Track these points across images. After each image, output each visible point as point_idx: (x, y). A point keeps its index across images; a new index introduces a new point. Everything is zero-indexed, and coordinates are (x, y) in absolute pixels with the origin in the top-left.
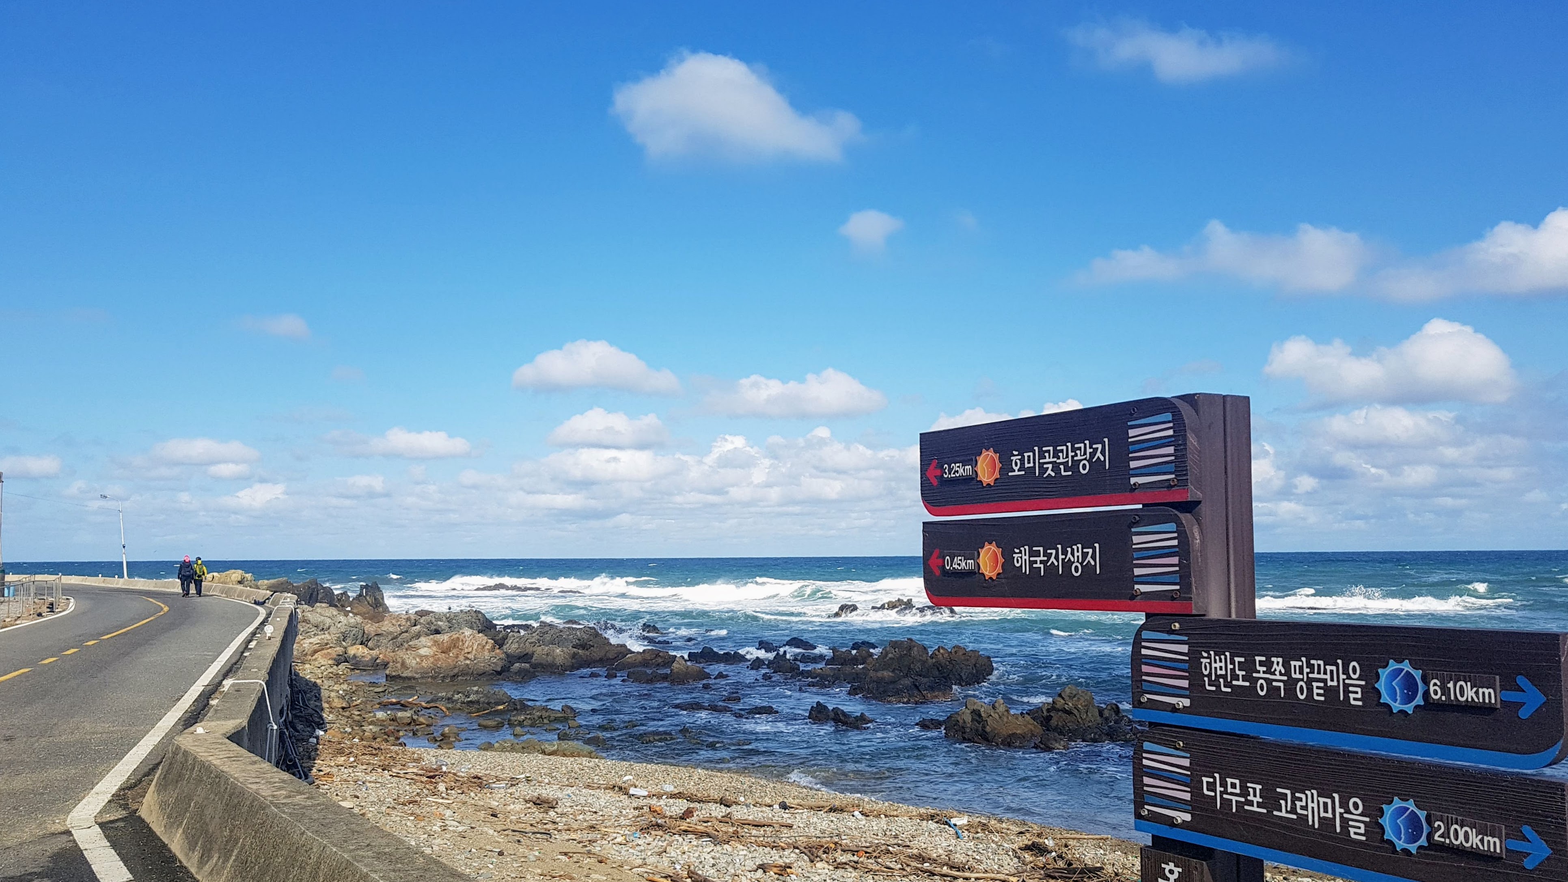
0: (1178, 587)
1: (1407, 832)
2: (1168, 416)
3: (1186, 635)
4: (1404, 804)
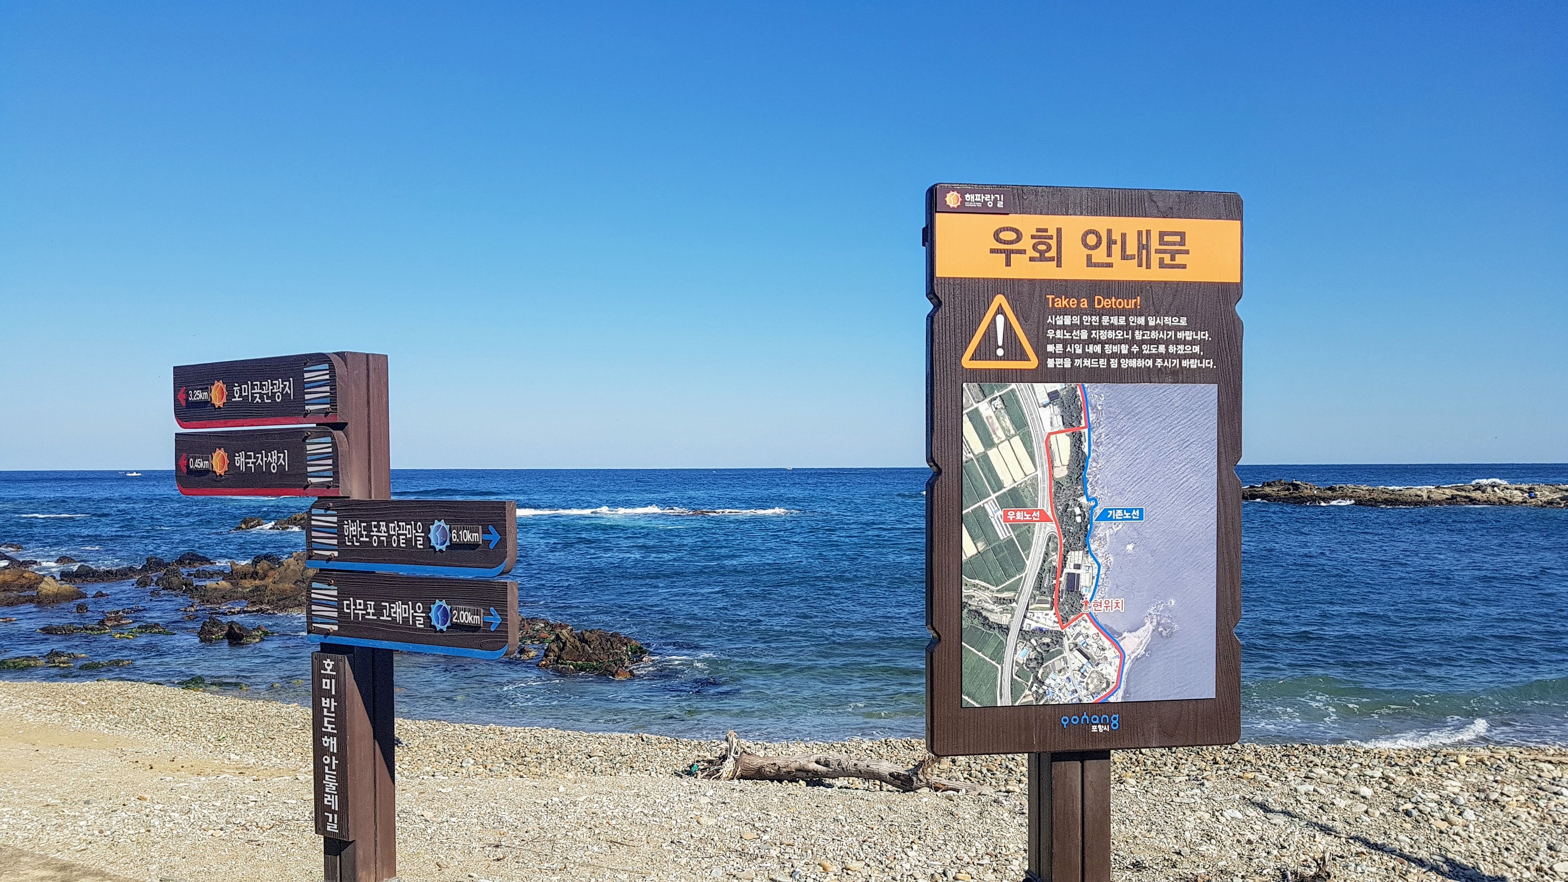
0: (331, 479)
1: (442, 619)
2: (326, 366)
3: (335, 510)
4: (441, 603)
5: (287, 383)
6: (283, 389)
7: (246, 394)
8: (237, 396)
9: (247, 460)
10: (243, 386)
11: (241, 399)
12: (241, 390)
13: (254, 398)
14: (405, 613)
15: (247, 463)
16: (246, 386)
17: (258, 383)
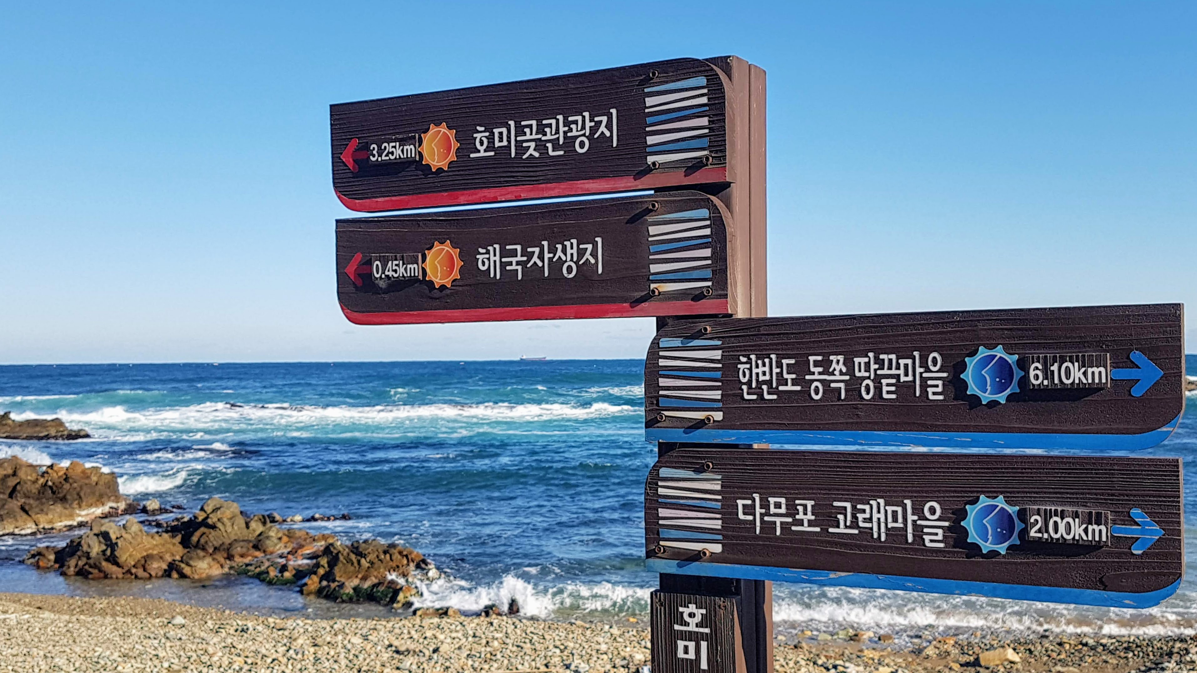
0: (709, 284)
2: (702, 81)
3: (719, 338)
4: (991, 502)
5: (604, 119)
6: (593, 130)
7: (505, 143)
8: (481, 149)
9: (504, 260)
10: (496, 131)
11: (492, 153)
12: (491, 139)
13: (521, 148)
14: (895, 520)
15: (503, 265)
16: (504, 130)
17: (534, 123)
